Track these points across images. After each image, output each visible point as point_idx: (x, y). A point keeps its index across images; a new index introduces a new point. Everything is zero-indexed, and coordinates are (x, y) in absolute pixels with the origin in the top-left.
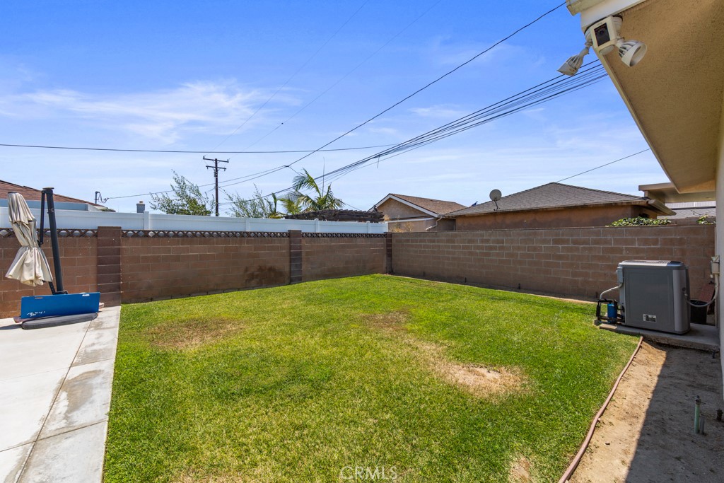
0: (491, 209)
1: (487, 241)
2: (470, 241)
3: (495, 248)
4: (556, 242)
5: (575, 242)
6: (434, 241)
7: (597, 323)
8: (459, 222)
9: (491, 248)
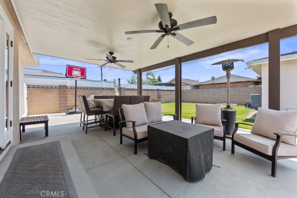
0: (212, 82)
1: (214, 92)
2: (209, 92)
3: (217, 93)
4: (234, 91)
5: (239, 91)
6: (197, 92)
7: (246, 108)
8: (200, 87)
9: (215, 93)
